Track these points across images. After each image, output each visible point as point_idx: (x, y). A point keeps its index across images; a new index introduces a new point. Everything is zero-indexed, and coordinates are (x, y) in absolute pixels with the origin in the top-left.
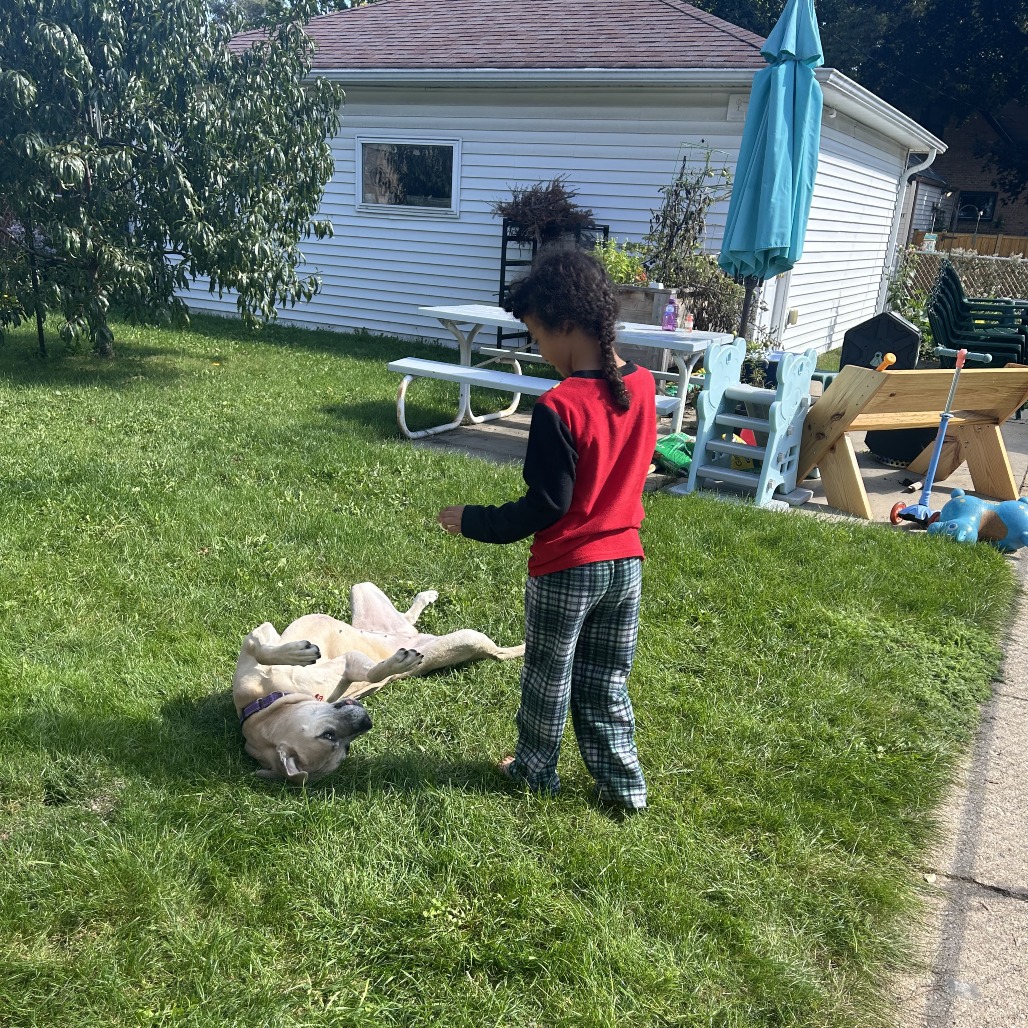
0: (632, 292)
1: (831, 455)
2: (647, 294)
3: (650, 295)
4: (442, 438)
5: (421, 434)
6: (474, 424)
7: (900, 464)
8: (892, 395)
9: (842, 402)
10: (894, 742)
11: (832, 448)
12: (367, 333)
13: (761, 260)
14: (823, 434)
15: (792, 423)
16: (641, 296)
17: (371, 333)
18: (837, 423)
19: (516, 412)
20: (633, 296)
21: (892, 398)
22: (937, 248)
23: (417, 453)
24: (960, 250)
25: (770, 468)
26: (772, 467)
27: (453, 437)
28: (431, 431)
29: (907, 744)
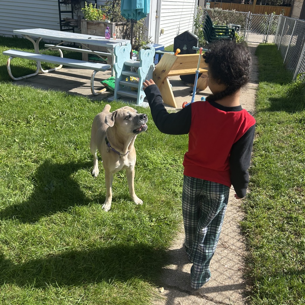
0: (100, 24)
1: (163, 85)
2: (105, 25)
3: (106, 24)
4: (29, 79)
5: (20, 78)
6: (44, 73)
7: (191, 84)
8: (181, 63)
9: (165, 66)
10: (159, 216)
11: (163, 83)
12: (17, 37)
13: (135, 13)
14: (160, 78)
15: (147, 74)
16: (103, 25)
17: (19, 37)
18: (163, 74)
19: (62, 67)
20: (100, 25)
21: (181, 64)
22: (211, 7)
23: (12, 88)
24: (217, 8)
25: (140, 90)
26: (141, 90)
27: (34, 79)
28: (24, 77)
29: (164, 216)
